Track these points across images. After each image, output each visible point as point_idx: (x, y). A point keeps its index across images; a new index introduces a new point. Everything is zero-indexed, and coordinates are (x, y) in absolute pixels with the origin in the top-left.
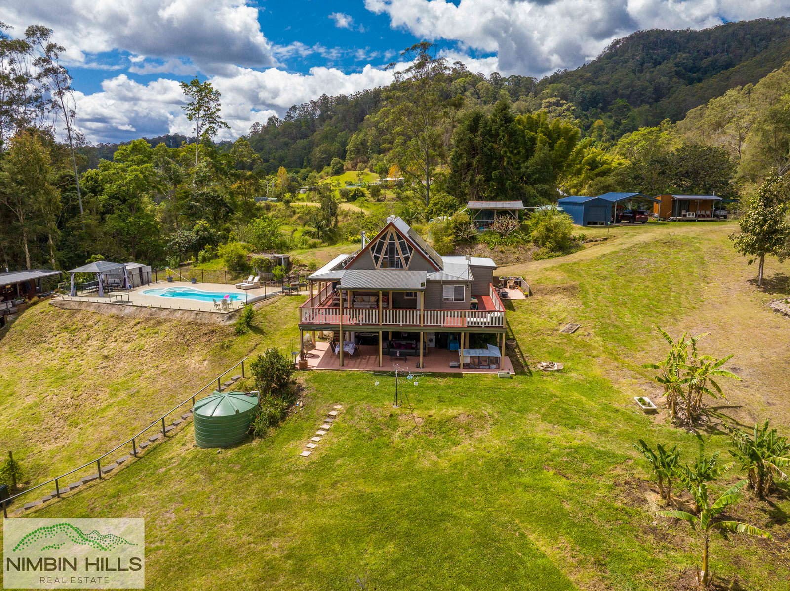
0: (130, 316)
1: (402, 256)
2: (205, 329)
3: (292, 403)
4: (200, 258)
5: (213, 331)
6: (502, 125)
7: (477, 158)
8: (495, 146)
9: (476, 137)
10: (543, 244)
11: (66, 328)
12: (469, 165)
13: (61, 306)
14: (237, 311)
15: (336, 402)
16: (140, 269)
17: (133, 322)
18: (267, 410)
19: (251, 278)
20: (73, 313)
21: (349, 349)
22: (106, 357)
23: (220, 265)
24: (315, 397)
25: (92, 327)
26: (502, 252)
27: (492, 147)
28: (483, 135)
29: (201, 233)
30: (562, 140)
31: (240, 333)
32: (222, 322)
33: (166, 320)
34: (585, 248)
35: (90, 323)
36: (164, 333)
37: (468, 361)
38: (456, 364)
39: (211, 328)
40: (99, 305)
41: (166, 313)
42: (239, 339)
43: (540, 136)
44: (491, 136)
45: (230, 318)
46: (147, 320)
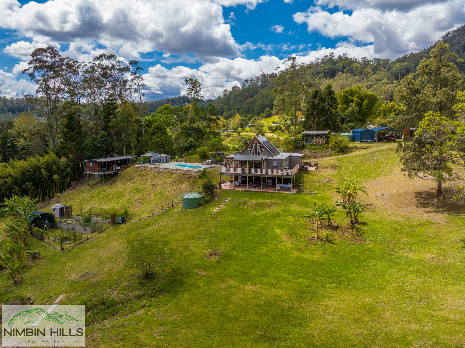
0: (162, 172)
1: (260, 150)
2: (188, 176)
3: (214, 197)
4: (189, 153)
5: (191, 177)
6: (328, 95)
7: (316, 111)
8: (324, 105)
9: (315, 101)
10: (334, 150)
11: (140, 175)
12: (313, 114)
13: (138, 168)
14: (200, 171)
15: (228, 198)
16: (166, 156)
17: (163, 174)
18: (206, 198)
19: (208, 161)
20: (142, 170)
21: (238, 184)
22: (153, 185)
23: (197, 156)
24: (221, 197)
25: (149, 175)
26: (315, 153)
27: (323, 106)
28: (319, 100)
29: (190, 143)
30: (366, 101)
31: (200, 178)
32: (195, 174)
33: (175, 173)
34: (354, 152)
35: (148, 174)
36: (174, 177)
37: (279, 188)
38: (275, 189)
39: (191, 176)
40: (151, 168)
41: (175, 171)
42: (200, 180)
43: (355, 99)
44: (323, 100)
45: (197, 173)
46: (168, 173)
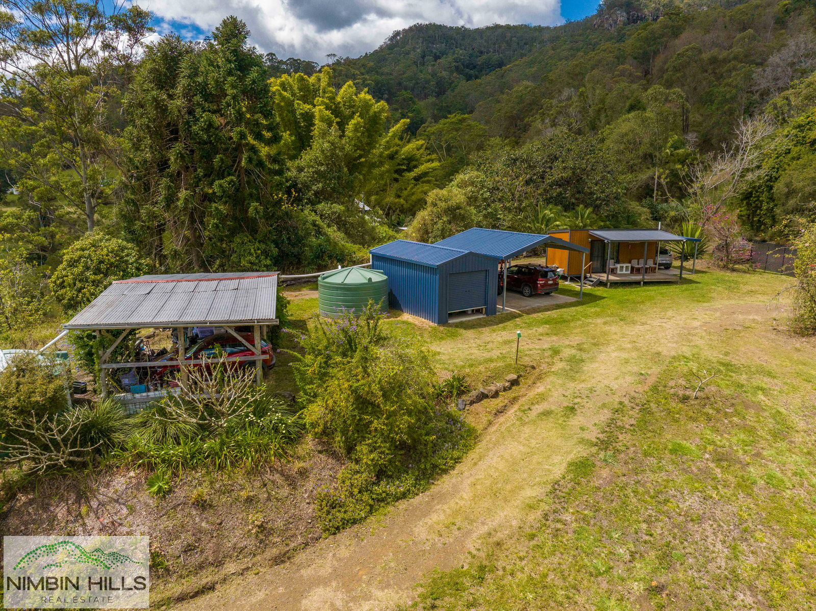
6: (230, 73)
7: (178, 147)
8: (218, 120)
9: (171, 97)
12: (163, 165)
26: (202, 505)
27: (210, 125)
28: (188, 94)
30: (356, 119)
43: (320, 111)
44: (208, 97)
